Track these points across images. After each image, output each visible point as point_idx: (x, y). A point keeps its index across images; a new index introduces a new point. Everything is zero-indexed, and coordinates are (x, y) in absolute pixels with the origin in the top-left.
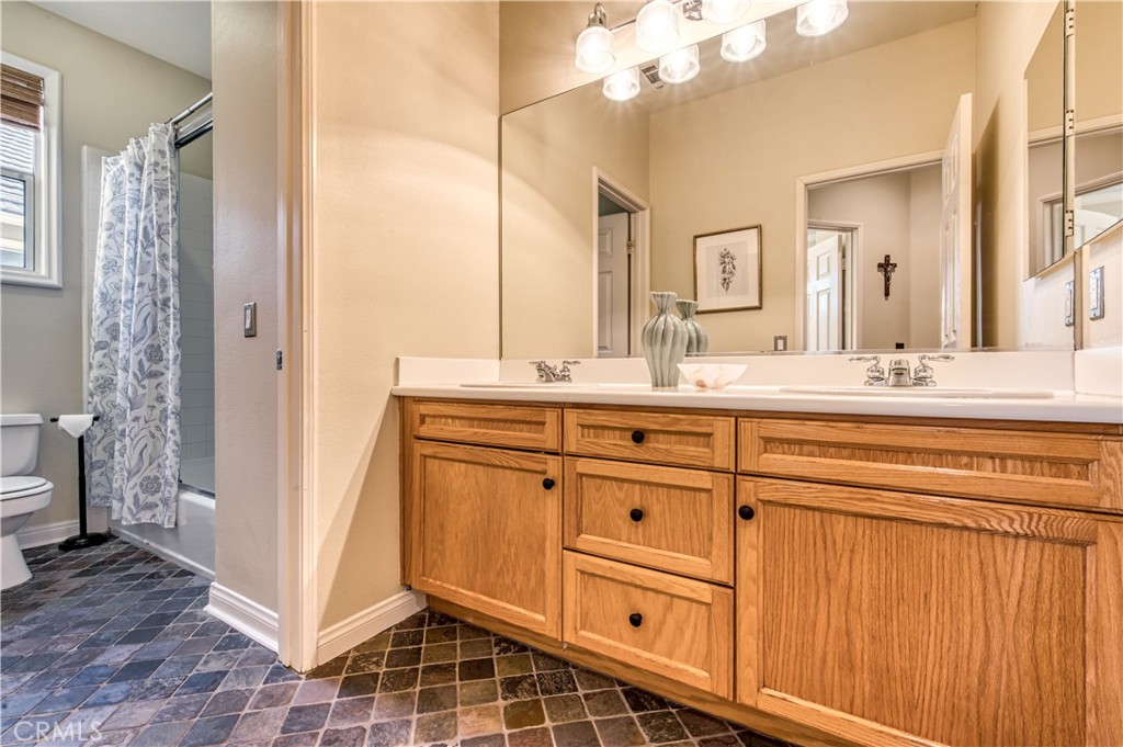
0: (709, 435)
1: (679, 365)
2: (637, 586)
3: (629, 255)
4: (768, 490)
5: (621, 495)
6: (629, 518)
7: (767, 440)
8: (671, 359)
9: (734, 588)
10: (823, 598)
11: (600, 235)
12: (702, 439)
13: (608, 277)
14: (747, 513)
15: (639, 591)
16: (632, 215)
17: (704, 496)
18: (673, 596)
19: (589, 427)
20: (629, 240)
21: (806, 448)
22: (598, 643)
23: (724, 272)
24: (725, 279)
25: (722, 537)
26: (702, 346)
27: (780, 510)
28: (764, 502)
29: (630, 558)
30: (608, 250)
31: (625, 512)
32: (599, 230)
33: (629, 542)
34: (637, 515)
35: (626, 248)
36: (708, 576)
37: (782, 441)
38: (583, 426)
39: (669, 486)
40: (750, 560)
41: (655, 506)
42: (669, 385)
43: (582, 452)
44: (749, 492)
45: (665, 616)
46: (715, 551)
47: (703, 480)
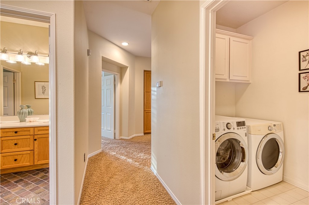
0: (30, 130)
1: (26, 119)
2: (16, 155)
3: (14, 83)
4: (38, 136)
5: (12, 142)
6: (14, 145)
7: (39, 130)
8: (24, 117)
9: (34, 150)
10: (46, 148)
11: (4, 77)
12: (28, 131)
13: (6, 88)
14: (35, 140)
15: (16, 156)
16: (15, 74)
17: (29, 139)
18: (23, 154)
19: (5, 132)
20: (14, 79)
21: (44, 130)
22: (7, 167)
23: (43, 90)
24: (43, 92)
25: (32, 144)
26: (32, 113)
27: (41, 138)
28: (38, 138)
29: (14, 151)
30: (6, 81)
31: (13, 144)
32: (3, 75)
33: (14, 149)
34: (16, 144)
35: (13, 81)
36: (29, 150)
37: (41, 130)
38: (3, 132)
39: (22, 139)
40: (36, 146)
41: (19, 142)
42: (24, 121)
43: (2, 136)
44: (36, 137)
45: (22, 158)
46: (30, 146)
47: (29, 137)
